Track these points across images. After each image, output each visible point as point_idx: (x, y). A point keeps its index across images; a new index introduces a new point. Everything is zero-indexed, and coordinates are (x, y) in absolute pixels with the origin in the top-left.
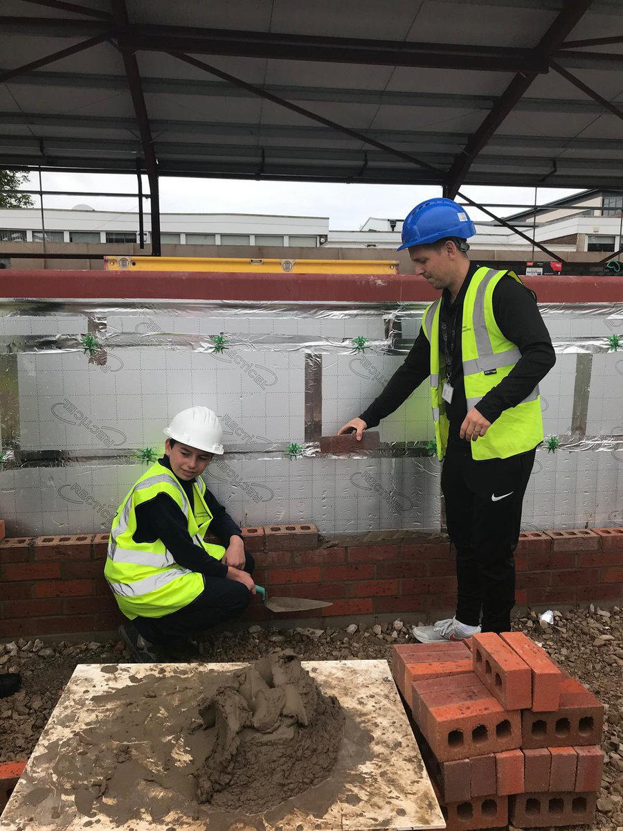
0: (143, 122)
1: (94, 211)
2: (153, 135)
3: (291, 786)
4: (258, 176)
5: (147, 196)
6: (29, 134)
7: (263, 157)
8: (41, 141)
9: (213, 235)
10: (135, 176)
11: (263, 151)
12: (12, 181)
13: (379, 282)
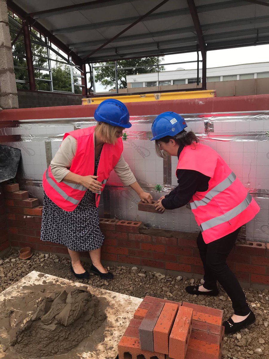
0: (198, 27)
1: (184, 70)
2: (203, 32)
3: (44, 352)
4: (255, 44)
5: (201, 61)
6: (154, 41)
7: (258, 34)
8: (158, 44)
9: (236, 75)
10: (196, 53)
11: (257, 30)
12: (158, 60)
13: (201, 102)
